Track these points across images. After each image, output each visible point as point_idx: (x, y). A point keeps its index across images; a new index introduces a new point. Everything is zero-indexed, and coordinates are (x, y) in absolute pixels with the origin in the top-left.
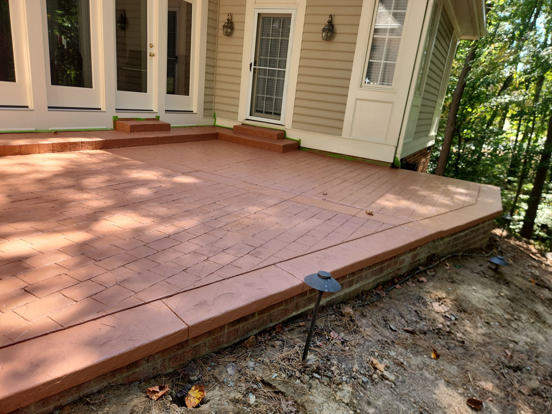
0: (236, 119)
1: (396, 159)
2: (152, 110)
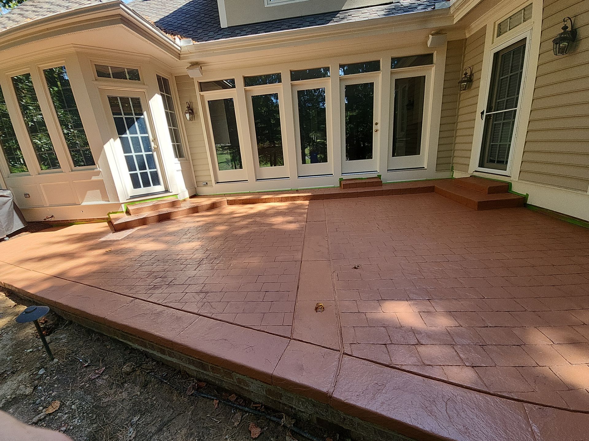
0: (466, 171)
2: (377, 171)
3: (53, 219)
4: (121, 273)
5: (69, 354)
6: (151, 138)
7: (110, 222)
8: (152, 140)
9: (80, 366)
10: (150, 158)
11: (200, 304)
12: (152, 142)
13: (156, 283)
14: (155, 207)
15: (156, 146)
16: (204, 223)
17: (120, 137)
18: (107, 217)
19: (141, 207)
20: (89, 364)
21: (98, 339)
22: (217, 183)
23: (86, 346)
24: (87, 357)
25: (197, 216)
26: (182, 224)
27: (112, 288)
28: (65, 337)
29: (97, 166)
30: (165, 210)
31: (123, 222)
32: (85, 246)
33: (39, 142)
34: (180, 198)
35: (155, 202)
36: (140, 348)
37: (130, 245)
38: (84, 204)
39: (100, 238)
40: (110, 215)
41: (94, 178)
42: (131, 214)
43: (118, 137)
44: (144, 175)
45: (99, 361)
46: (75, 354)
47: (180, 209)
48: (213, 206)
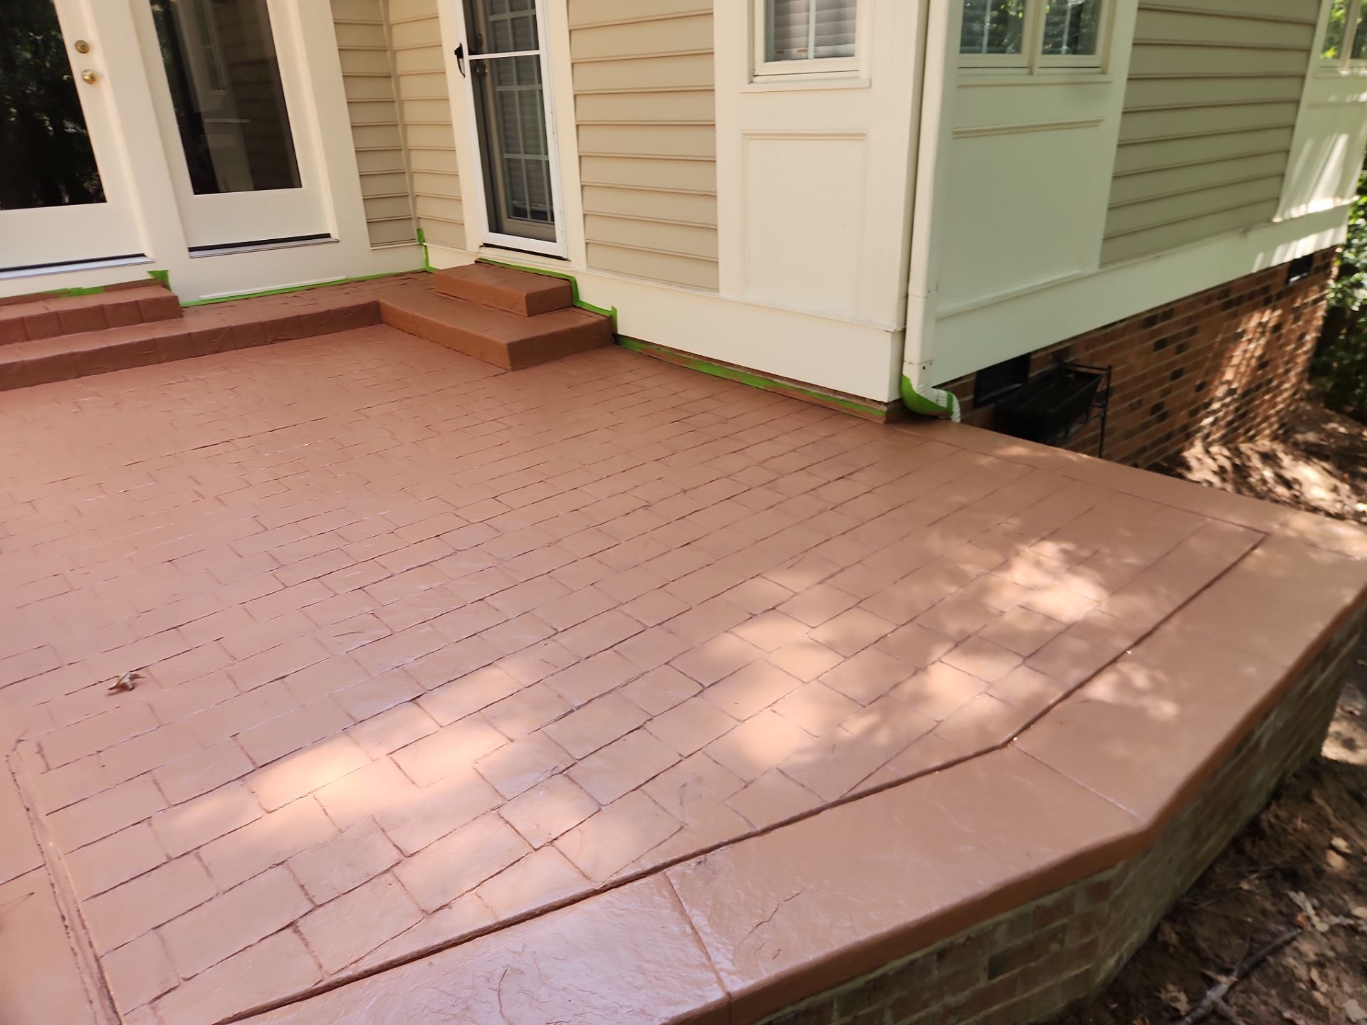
0: (460, 245)
1: (905, 387)
2: (142, 255)
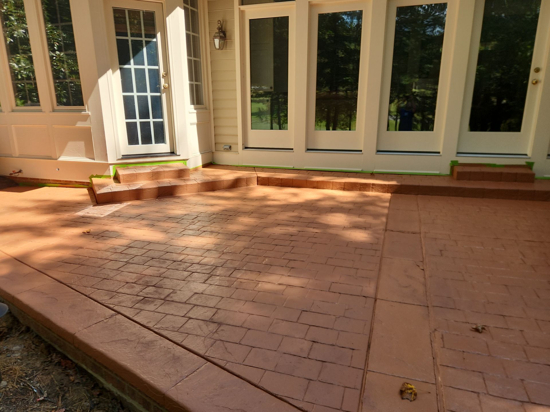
2: (526, 155)
3: (20, 175)
4: (100, 269)
5: (22, 378)
6: (162, 72)
7: (91, 188)
8: (163, 76)
9: (33, 398)
10: (157, 102)
11: (209, 341)
12: (162, 78)
13: (147, 294)
14: (155, 175)
15: (167, 85)
16: (221, 208)
17: (121, 69)
18: (88, 181)
19: (135, 173)
20: (44, 398)
21: (59, 364)
22: (246, 148)
23: (44, 369)
24: (44, 387)
25: (211, 196)
26: (189, 206)
27: (88, 291)
28: (18, 351)
29: (85, 107)
30: (167, 181)
31: (109, 191)
32: (57, 220)
33: (16, 66)
34: (191, 165)
35: (154, 167)
36: (115, 390)
37: (116, 227)
38: (62, 158)
39: (76, 211)
40: (92, 179)
41: (80, 124)
42: (121, 182)
43: (119, 68)
44: (145, 126)
45: (58, 397)
46: (29, 380)
47: (189, 183)
48: (235, 184)
